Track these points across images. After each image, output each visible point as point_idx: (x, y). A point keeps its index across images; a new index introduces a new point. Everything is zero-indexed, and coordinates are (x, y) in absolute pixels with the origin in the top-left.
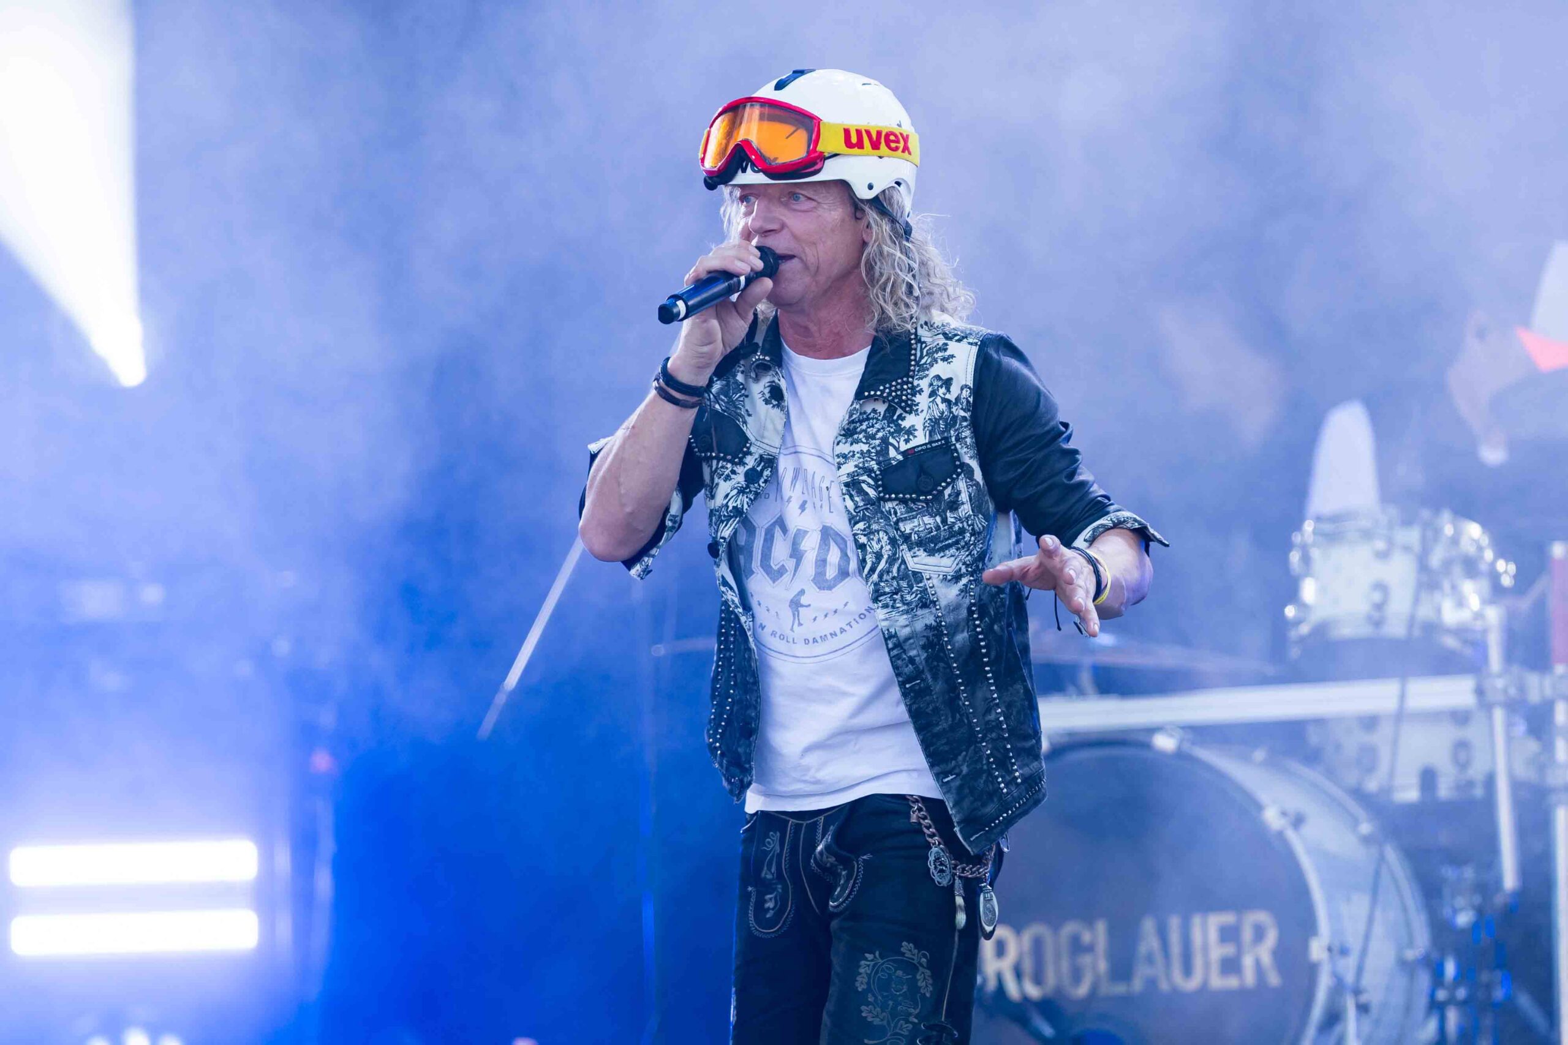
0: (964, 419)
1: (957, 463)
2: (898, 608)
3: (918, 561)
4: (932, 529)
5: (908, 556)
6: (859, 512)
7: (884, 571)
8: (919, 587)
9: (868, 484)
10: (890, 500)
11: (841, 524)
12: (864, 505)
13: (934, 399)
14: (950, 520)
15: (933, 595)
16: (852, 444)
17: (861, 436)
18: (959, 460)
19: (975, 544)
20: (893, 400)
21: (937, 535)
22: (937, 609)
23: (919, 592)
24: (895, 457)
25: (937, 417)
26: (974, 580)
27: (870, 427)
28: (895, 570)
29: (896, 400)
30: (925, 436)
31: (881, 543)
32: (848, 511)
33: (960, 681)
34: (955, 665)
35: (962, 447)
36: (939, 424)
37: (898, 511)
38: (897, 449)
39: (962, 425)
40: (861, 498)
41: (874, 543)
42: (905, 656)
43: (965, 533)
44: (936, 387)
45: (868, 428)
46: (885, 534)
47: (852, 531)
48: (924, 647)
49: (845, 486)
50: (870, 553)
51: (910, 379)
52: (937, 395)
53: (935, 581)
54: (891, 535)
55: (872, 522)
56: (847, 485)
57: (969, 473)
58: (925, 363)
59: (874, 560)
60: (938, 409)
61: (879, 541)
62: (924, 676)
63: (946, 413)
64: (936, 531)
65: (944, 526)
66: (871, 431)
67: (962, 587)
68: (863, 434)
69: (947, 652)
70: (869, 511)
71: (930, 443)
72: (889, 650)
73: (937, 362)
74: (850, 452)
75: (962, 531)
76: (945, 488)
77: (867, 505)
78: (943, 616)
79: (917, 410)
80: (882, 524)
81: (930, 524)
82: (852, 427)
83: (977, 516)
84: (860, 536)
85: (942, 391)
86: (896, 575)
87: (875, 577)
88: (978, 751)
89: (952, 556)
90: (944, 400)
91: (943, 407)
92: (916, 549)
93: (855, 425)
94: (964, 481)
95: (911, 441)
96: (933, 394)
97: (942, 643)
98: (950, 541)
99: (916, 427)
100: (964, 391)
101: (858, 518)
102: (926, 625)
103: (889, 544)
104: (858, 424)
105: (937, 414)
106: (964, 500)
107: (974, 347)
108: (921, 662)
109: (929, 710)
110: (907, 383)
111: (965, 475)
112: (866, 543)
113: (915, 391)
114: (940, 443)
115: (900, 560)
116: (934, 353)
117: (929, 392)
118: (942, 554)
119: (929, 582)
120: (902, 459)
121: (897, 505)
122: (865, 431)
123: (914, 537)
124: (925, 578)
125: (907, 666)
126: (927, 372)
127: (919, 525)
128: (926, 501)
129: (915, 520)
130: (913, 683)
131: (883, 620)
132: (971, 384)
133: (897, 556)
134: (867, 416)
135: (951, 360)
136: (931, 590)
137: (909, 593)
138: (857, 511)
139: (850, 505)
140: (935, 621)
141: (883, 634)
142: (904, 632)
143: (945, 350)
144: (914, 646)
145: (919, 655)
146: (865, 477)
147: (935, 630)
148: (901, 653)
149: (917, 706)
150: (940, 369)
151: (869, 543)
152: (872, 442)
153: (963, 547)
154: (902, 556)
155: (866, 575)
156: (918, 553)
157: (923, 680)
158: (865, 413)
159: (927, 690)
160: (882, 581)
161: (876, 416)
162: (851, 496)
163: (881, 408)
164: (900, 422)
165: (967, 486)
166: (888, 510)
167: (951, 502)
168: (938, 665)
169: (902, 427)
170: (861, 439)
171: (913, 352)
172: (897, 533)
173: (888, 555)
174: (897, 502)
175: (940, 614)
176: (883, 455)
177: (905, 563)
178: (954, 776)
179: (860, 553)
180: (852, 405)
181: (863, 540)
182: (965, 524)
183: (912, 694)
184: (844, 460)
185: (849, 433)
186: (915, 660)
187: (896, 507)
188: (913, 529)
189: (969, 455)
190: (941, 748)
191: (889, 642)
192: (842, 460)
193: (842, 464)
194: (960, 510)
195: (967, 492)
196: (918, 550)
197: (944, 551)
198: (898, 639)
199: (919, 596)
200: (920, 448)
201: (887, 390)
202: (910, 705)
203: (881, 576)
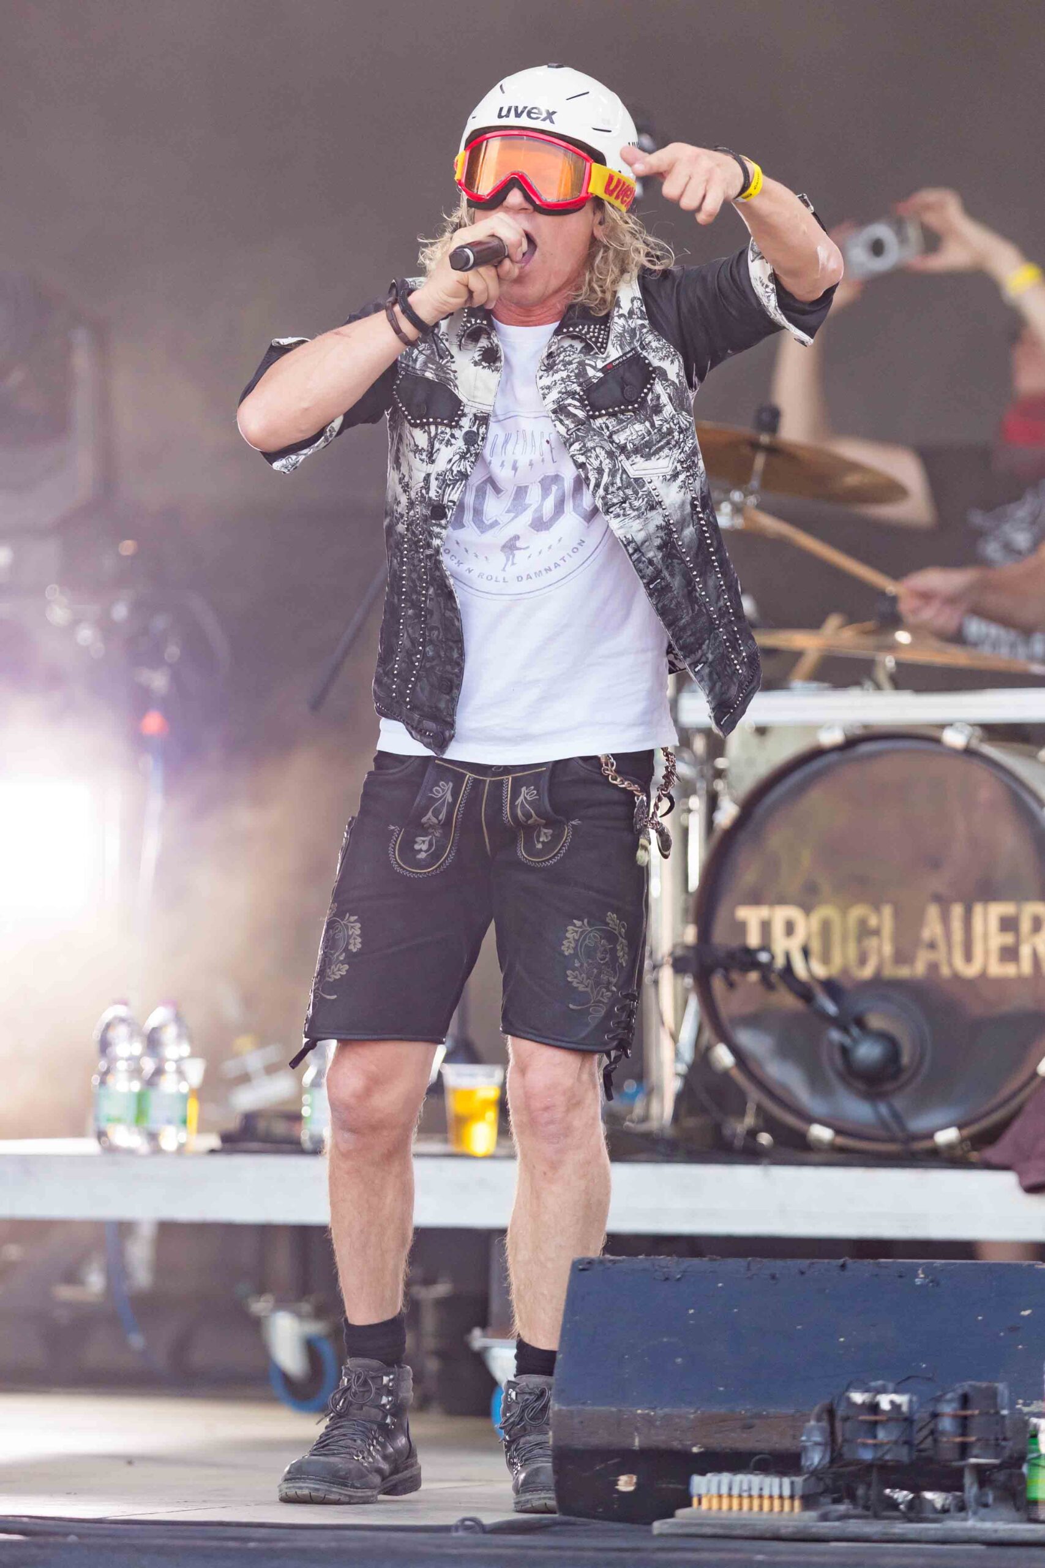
0: (642, 326)
2: (629, 514)
4: (644, 435)
6: (572, 433)
7: (608, 484)
8: (643, 491)
9: (575, 407)
12: (575, 426)
16: (552, 375)
17: (560, 366)
18: (651, 366)
22: (664, 509)
23: (644, 496)
24: (595, 376)
27: (566, 356)
30: (617, 350)
32: (562, 435)
33: (694, 573)
34: (688, 559)
35: (649, 353)
36: (625, 337)
38: (595, 368)
39: (643, 332)
40: (570, 420)
41: (593, 460)
42: (645, 559)
43: (673, 432)
46: (602, 449)
47: (570, 454)
48: (659, 547)
49: (553, 413)
53: (657, 483)
55: (586, 440)
57: (664, 375)
62: (663, 575)
63: (624, 326)
64: (649, 435)
65: (654, 430)
66: (567, 359)
68: (562, 363)
69: (678, 548)
70: (581, 430)
71: (624, 355)
74: (552, 382)
76: (646, 394)
77: (578, 425)
78: (670, 514)
80: (597, 441)
81: (641, 430)
82: (551, 361)
93: (553, 359)
94: (661, 384)
95: (606, 358)
97: (673, 540)
100: (635, 303)
101: (572, 440)
102: (657, 526)
103: (607, 457)
104: (556, 357)
105: (621, 329)
108: (659, 562)
109: (672, 606)
111: (661, 379)
112: (585, 461)
114: (630, 355)
115: (621, 471)
120: (603, 375)
121: (607, 420)
124: (647, 482)
125: (648, 568)
127: (632, 433)
128: (633, 410)
129: (627, 429)
130: (656, 583)
133: (617, 467)
134: (565, 349)
136: (655, 491)
138: (569, 433)
139: (562, 429)
140: (664, 521)
142: (641, 536)
144: (651, 547)
145: (656, 556)
146: (570, 401)
147: (666, 529)
148: (641, 557)
149: (661, 604)
151: (588, 461)
152: (570, 368)
153: (675, 446)
154: (622, 466)
155: (594, 492)
157: (662, 579)
158: (562, 347)
159: (668, 587)
162: (561, 421)
165: (665, 389)
166: (599, 426)
167: (654, 406)
168: (673, 562)
170: (560, 369)
172: (613, 445)
173: (609, 467)
175: (667, 513)
176: (583, 377)
178: (702, 664)
179: (581, 472)
183: (656, 594)
184: (547, 390)
185: (549, 366)
186: (653, 561)
189: (658, 358)
190: (688, 640)
193: (547, 394)
195: (666, 395)
196: (636, 457)
197: (659, 453)
198: (636, 543)
200: (616, 362)
202: (657, 605)
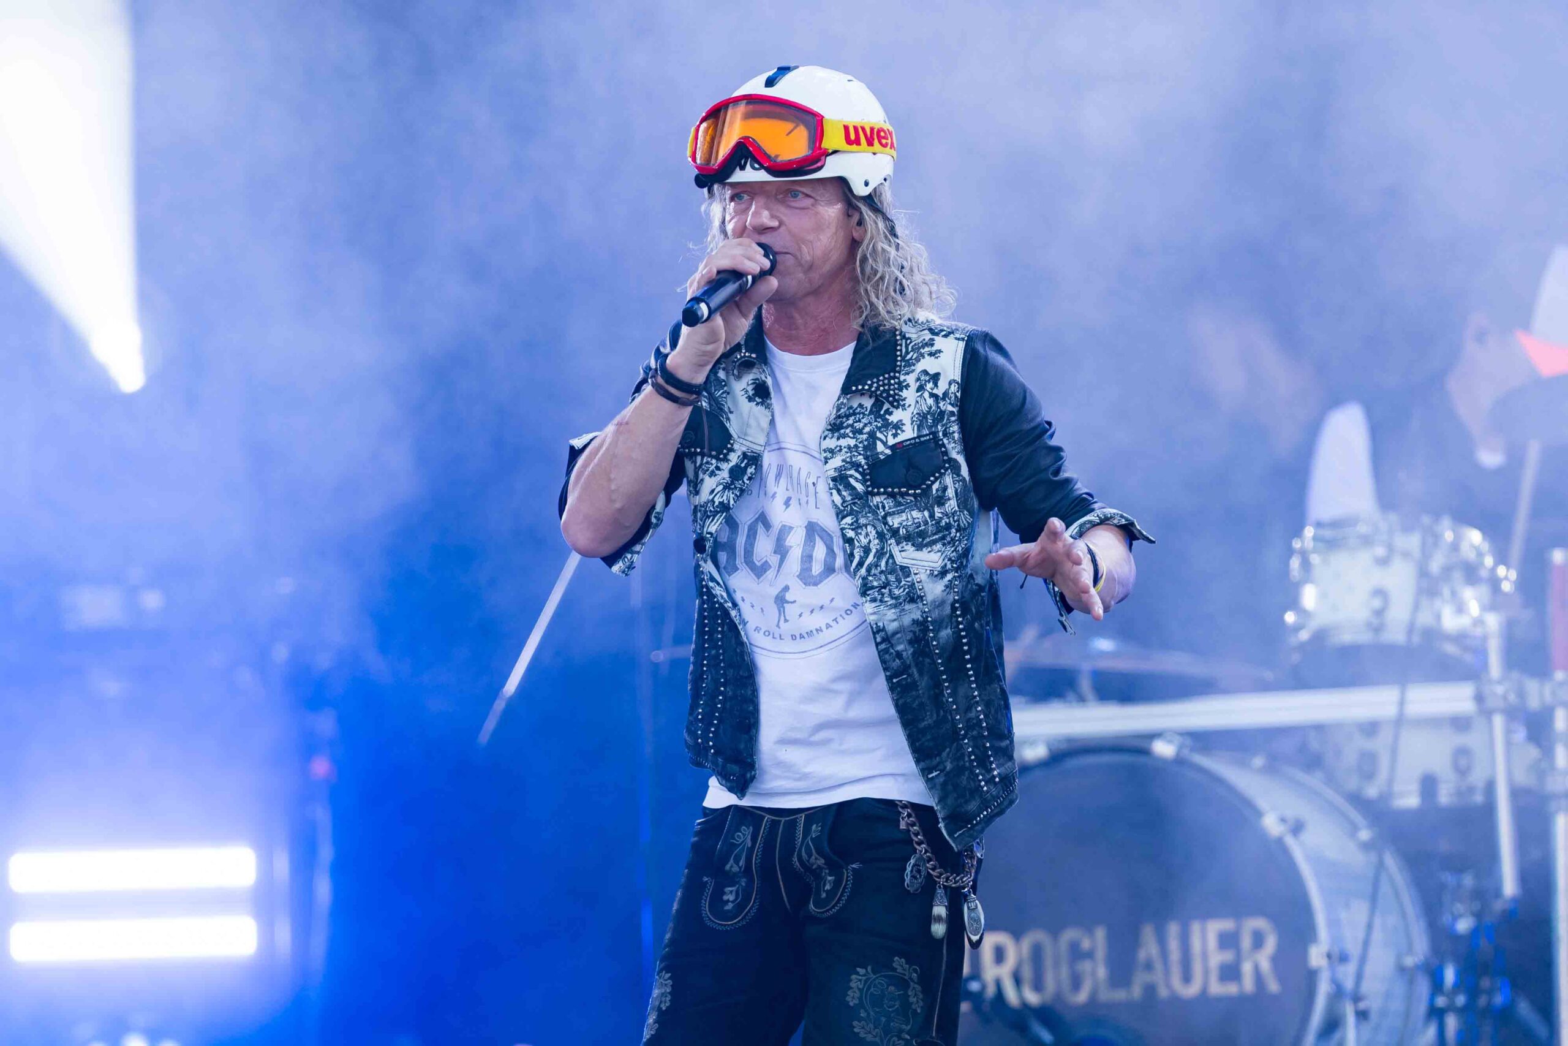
0: (952, 413)
1: (945, 458)
2: (886, 602)
3: (905, 555)
4: (920, 524)
5: (895, 550)
6: (847, 506)
7: (872, 565)
8: (906, 581)
9: (856, 479)
10: (879, 494)
11: (827, 520)
12: (852, 499)
13: (922, 394)
14: (938, 515)
15: (920, 590)
16: (838, 439)
17: (848, 431)
18: (947, 456)
19: (960, 540)
20: (881, 395)
21: (925, 529)
22: (924, 605)
23: (906, 587)
24: (883, 452)
25: (925, 411)
26: (959, 577)
27: (857, 422)
28: (883, 563)
29: (884, 395)
30: (913, 430)
31: (869, 537)
32: (836, 505)
33: (944, 677)
34: (940, 661)
35: (949, 442)
36: (926, 418)
37: (887, 506)
38: (885, 444)
39: (950, 420)
40: (848, 492)
41: (862, 537)
42: (892, 651)
43: (951, 529)
44: (923, 382)
45: (854, 422)
46: (873, 528)
47: (840, 525)
48: (911, 642)
49: (832, 480)
50: (858, 547)
51: (897, 375)
52: (925, 390)
53: (923, 576)
54: (879, 529)
55: (860, 516)
56: (834, 479)
57: (955, 468)
58: (911, 359)
59: (862, 554)
60: (926, 404)
61: (867, 535)
62: (910, 671)
63: (934, 408)
64: (925, 525)
65: (931, 521)
66: (858, 425)
67: (947, 583)
68: (850, 428)
69: (932, 648)
70: (857, 506)
71: (919, 437)
72: (877, 645)
73: (924, 357)
74: (837, 446)
75: (948, 527)
76: (933, 482)
77: (854, 499)
78: (929, 611)
79: (904, 405)
80: (871, 519)
81: (918, 518)
82: (838, 422)
83: (963, 512)
84: (847, 530)
85: (929, 386)
86: (884, 569)
87: (863, 571)
88: (960, 747)
89: (939, 551)
90: (932, 395)
91: (930, 401)
92: (905, 543)
93: (841, 419)
94: (951, 476)
95: (899, 436)
96: (921, 388)
97: (928, 639)
98: (937, 537)
99: (904, 422)
100: (952, 386)
101: (845, 512)
102: (913, 620)
103: (877, 538)
104: (844, 419)
105: (925, 409)
106: (951, 496)
107: (961, 342)
108: (908, 657)
109: (914, 705)
110: (894, 378)
111: (951, 471)
112: (853, 537)
113: (902, 386)
114: (928, 437)
115: (888, 555)
116: (919, 348)
117: (917, 387)
118: (929, 549)
119: (917, 576)
120: (890, 453)
121: (884, 499)
122: (852, 426)
123: (902, 532)
124: (912, 572)
125: (894, 660)
126: (913, 368)
127: (907, 519)
128: (915, 495)
129: (903, 514)
130: (900, 678)
131: (872, 614)
132: (958, 379)
133: (885, 550)
134: (854, 411)
135: (938, 355)
136: (919, 584)
137: (897, 587)
138: (845, 505)
139: (838, 500)
140: (922, 616)
141: (872, 628)
142: (892, 627)
143: (932, 345)
144: (901, 640)
145: (906, 650)
146: (852, 472)
147: (922, 625)
148: (889, 647)
149: (903, 700)
150: (927, 364)
151: (857, 537)
152: (859, 436)
153: (949, 543)
154: (890, 550)
155: (854, 570)
156: (906, 548)
157: (909, 675)
158: (851, 408)
159: (914, 685)
160: (870, 575)
161: (863, 411)
162: (839, 491)
163: (868, 403)
164: (887, 416)
165: (953, 481)
166: (876, 504)
167: (938, 497)
168: (924, 661)
169: (890, 421)
170: (847, 434)
171: (899, 348)
172: (885, 527)
173: (876, 549)
174: (886, 496)
175: (927, 610)
176: (870, 450)
177: (893, 558)
178: (938, 772)
179: (848, 548)
180: (838, 400)
181: (851, 534)
182: (951, 519)
183: (899, 689)
184: (831, 455)
185: (835, 427)
186: (902, 655)
187: (885, 502)
188: (901, 524)
189: (956, 450)
190: (927, 744)
191: (877, 636)
192: (829, 455)
193: (829, 459)
194: (947, 505)
195: (953, 488)
196: (906, 545)
197: (931, 546)
198: (886, 633)
199: (907, 590)
200: (908, 443)
201: (875, 385)
202: (897, 700)
203: (869, 570)
